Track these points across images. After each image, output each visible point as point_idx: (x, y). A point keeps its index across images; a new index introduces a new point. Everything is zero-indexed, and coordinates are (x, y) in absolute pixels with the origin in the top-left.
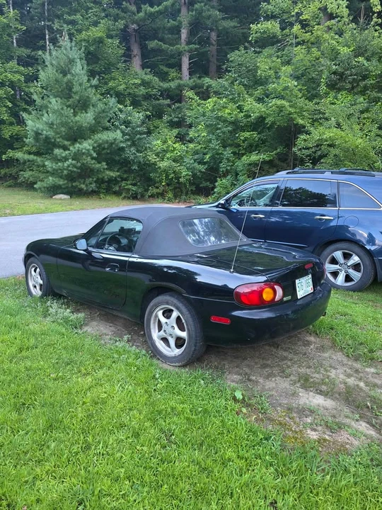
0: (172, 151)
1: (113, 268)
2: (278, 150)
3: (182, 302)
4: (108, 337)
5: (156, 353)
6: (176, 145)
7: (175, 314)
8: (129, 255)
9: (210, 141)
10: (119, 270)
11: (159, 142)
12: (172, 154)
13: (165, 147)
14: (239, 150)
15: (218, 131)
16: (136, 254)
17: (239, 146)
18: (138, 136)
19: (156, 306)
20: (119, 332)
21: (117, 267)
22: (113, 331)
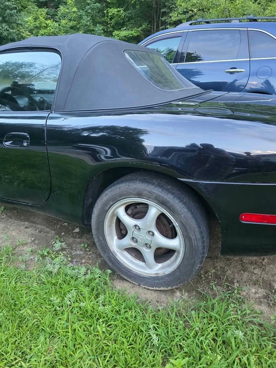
0: (46, 27)
1: (18, 140)
2: (144, 26)
3: (169, 191)
4: (28, 249)
5: (119, 272)
6: (48, 22)
7: (154, 211)
8: (45, 115)
9: (81, 17)
10: (32, 144)
11: (30, 18)
12: (46, 31)
13: (37, 23)
14: (108, 28)
15: (88, 7)
16: (56, 111)
17: (107, 23)
18: (8, 11)
19: (115, 200)
20: (43, 235)
21: (24, 138)
22: (32, 235)
